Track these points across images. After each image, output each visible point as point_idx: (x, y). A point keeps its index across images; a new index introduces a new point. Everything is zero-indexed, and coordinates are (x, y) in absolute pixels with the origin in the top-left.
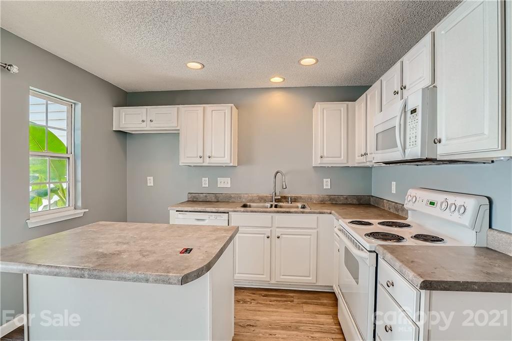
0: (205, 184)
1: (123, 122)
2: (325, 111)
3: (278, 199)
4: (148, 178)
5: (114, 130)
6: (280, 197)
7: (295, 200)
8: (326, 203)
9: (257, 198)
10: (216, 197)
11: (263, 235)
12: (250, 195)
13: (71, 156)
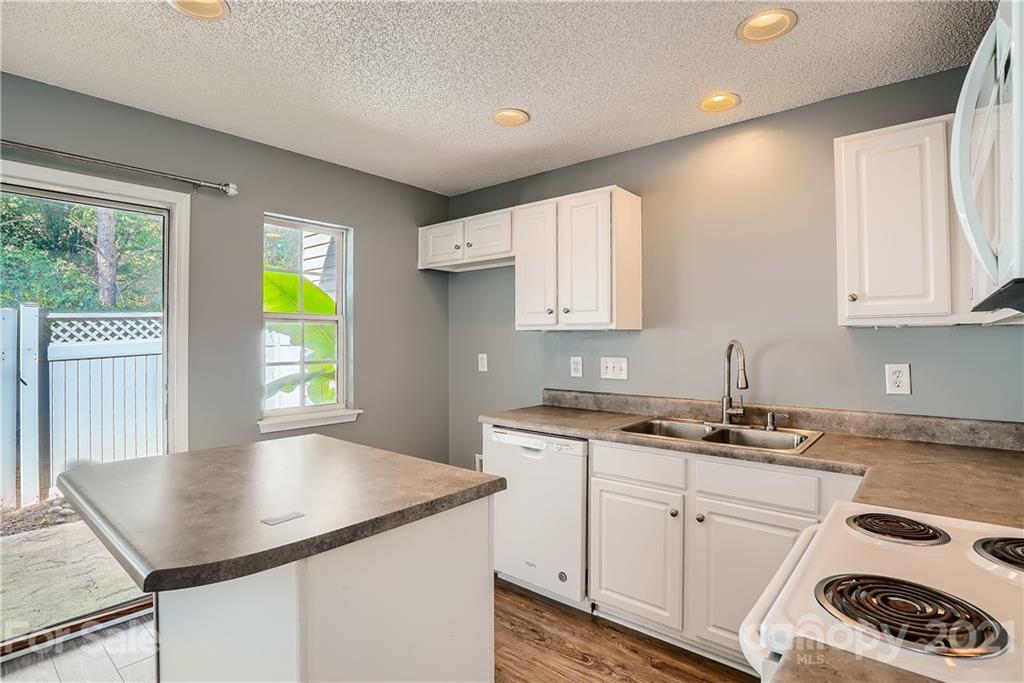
0: (576, 370)
1: (431, 253)
2: (863, 159)
3: (736, 415)
4: (480, 356)
5: (420, 267)
6: (741, 411)
7: (790, 421)
8: (894, 437)
9: (689, 409)
10: (596, 401)
11: (663, 508)
12: (670, 401)
13: (339, 318)
